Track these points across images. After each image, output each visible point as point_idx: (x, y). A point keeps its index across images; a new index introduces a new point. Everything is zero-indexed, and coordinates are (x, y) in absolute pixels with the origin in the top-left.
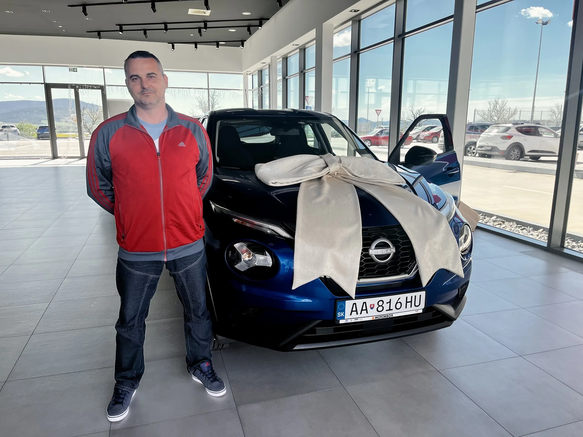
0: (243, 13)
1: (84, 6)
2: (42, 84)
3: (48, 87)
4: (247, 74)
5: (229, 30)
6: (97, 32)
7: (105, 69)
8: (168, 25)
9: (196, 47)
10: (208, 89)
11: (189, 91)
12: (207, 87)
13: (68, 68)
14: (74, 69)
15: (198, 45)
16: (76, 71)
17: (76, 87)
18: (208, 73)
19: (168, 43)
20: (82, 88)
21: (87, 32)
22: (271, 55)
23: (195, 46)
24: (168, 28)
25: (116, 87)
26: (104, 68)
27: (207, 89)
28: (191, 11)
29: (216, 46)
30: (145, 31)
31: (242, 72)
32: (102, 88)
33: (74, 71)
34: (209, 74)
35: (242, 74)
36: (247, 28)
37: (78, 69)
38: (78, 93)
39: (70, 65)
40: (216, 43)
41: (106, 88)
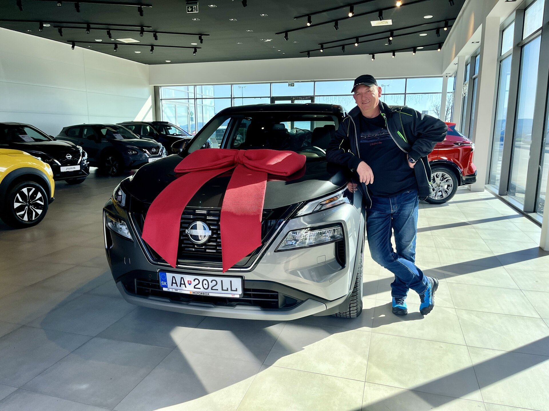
0: (424, 17)
1: (286, 32)
3: (273, 100)
5: (421, 35)
6: (308, 52)
7: (316, 83)
8: (360, 38)
9: (394, 55)
11: (386, 97)
12: (404, 93)
13: (288, 83)
15: (395, 53)
16: (294, 86)
17: (293, 99)
18: (406, 78)
19: (369, 54)
20: (297, 99)
21: (300, 53)
24: (360, 41)
25: (323, 97)
27: (404, 94)
28: (374, 23)
29: (413, 52)
31: (442, 74)
32: (312, 99)
35: (442, 77)
36: (435, 30)
37: (295, 83)
39: (290, 81)
40: (413, 49)
41: (316, 98)
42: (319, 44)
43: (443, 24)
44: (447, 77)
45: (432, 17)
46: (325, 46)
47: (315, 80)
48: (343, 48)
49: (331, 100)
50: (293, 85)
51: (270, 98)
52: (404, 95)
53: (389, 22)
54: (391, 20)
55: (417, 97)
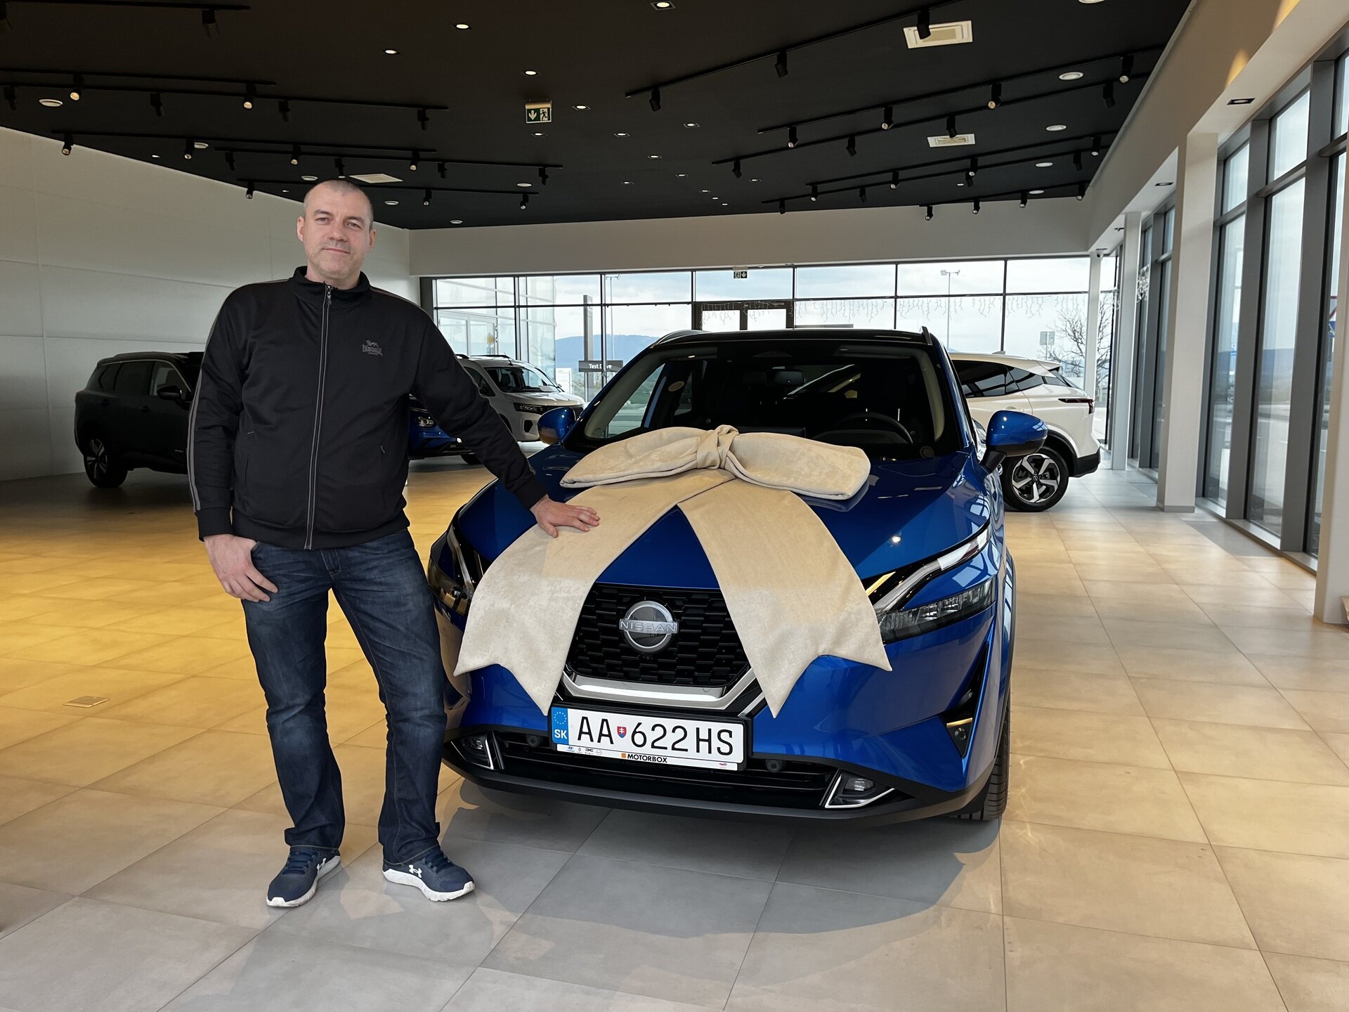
0: (1048, 129)
1: (737, 160)
2: (688, 303)
3: (698, 309)
4: (1099, 256)
5: (1037, 165)
6: (778, 202)
7: (797, 269)
8: (897, 173)
9: (977, 208)
10: (1004, 295)
11: (961, 301)
12: (1002, 292)
13: (733, 272)
14: (742, 272)
15: (980, 203)
16: (746, 277)
17: (743, 307)
18: (1006, 260)
19: (920, 206)
20: (753, 308)
21: (763, 202)
22: (1124, 211)
23: (975, 206)
24: (900, 178)
26: (794, 267)
27: (1001, 295)
28: (934, 142)
29: (1020, 201)
31: (1087, 251)
32: (788, 305)
33: (742, 277)
34: (1008, 262)
35: (1088, 256)
36: (1072, 156)
37: (748, 271)
38: (747, 316)
39: (737, 266)
40: (1020, 194)
41: (797, 304)
42: (807, 185)
43: (1089, 142)
45: (1065, 127)
46: (820, 188)
47: (795, 264)
48: (862, 193)
49: (832, 308)
50: (744, 275)
51: (690, 305)
53: (970, 139)
54: (973, 135)
55: (1033, 302)
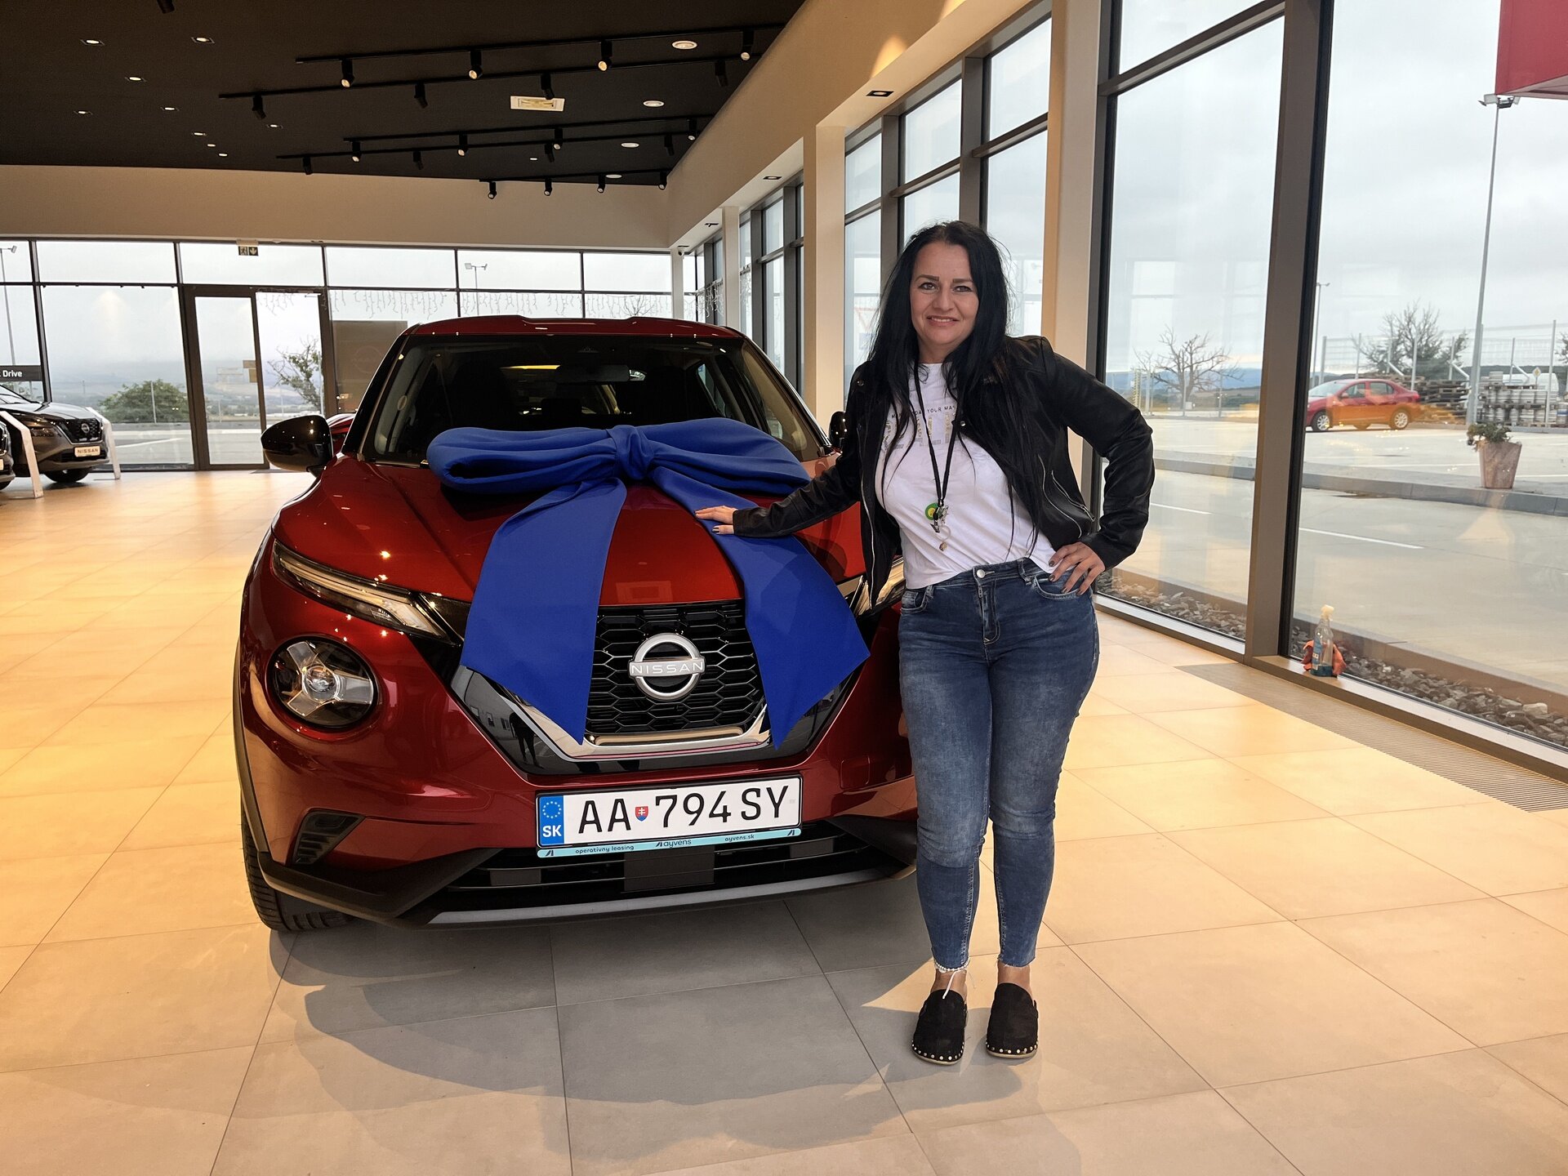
0: (645, 103)
1: (258, 97)
2: (172, 285)
3: (188, 295)
5: (622, 145)
6: (302, 159)
8: (469, 137)
9: (549, 189)
10: (583, 292)
12: (579, 289)
13: (237, 246)
14: (250, 248)
16: (256, 254)
18: (582, 252)
21: (278, 157)
22: (722, 205)
23: (545, 187)
24: (469, 143)
25: (354, 291)
26: (323, 246)
28: (517, 103)
29: (598, 185)
30: (417, 153)
31: (669, 246)
32: (322, 294)
33: (251, 254)
34: (584, 255)
36: (663, 137)
37: (261, 248)
39: (242, 239)
40: (597, 177)
41: (331, 293)
42: (345, 139)
43: (685, 124)
44: (680, 254)
45: (663, 104)
46: (364, 146)
47: (325, 241)
48: (417, 158)
49: (379, 300)
50: (253, 252)
51: (176, 288)
52: (580, 295)
53: (558, 104)
54: (563, 100)
55: (614, 303)
